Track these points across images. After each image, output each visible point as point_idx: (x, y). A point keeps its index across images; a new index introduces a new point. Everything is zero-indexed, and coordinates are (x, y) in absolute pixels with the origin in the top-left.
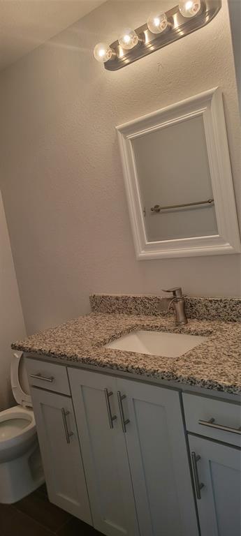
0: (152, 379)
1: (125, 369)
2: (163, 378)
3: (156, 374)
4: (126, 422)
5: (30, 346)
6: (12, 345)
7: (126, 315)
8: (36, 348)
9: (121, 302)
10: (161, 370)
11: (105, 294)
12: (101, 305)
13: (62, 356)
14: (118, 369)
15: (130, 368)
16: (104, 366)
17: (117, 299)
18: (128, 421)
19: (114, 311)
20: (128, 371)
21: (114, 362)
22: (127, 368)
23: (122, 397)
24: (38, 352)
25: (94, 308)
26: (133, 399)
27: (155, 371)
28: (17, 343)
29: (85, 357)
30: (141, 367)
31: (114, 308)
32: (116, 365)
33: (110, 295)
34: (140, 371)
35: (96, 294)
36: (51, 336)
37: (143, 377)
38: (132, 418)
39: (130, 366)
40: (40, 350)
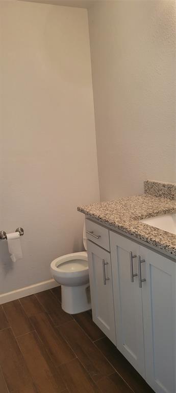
0: (163, 251)
1: (146, 240)
2: (172, 253)
3: (167, 248)
4: (142, 281)
5: (88, 211)
6: (78, 208)
7: (169, 200)
8: (91, 212)
9: (166, 189)
10: (172, 246)
11: (156, 181)
12: (152, 189)
13: (106, 221)
14: (141, 239)
15: (149, 240)
16: (132, 234)
17: (164, 186)
18: (145, 280)
19: (160, 195)
20: (147, 242)
21: (139, 233)
22: (147, 239)
23: (142, 261)
24: (92, 216)
25: (146, 190)
26: (150, 264)
27: (167, 246)
28: (82, 207)
29: (120, 225)
30: (157, 240)
31: (161, 193)
32: (140, 235)
33: (159, 182)
34: (156, 244)
35: (149, 180)
36: (106, 206)
37: (158, 249)
38: (148, 279)
39: (149, 238)
40: (93, 214)
